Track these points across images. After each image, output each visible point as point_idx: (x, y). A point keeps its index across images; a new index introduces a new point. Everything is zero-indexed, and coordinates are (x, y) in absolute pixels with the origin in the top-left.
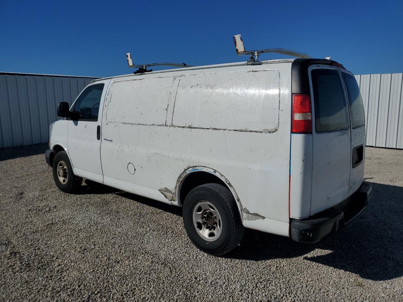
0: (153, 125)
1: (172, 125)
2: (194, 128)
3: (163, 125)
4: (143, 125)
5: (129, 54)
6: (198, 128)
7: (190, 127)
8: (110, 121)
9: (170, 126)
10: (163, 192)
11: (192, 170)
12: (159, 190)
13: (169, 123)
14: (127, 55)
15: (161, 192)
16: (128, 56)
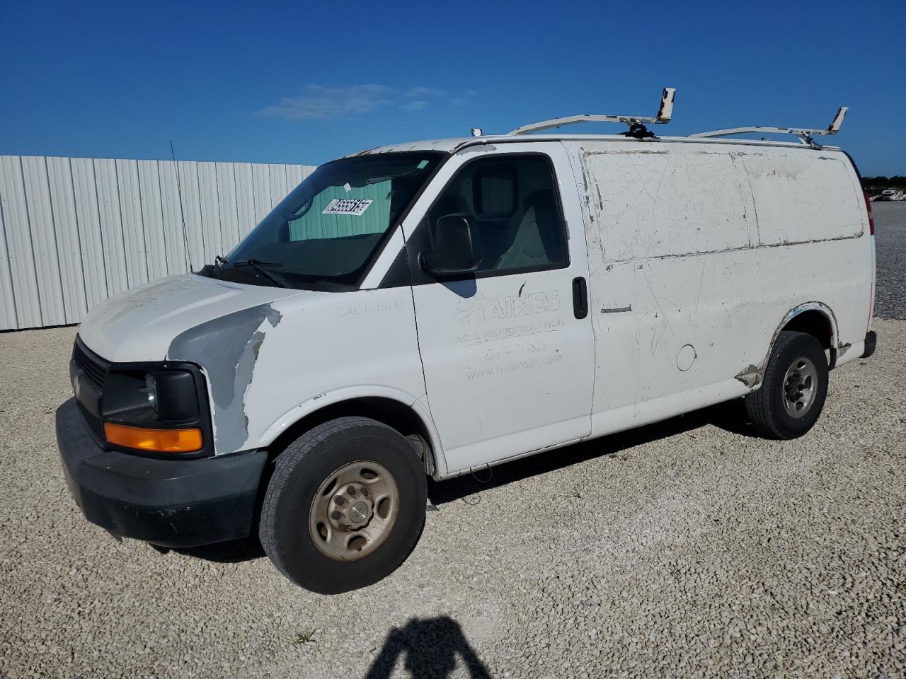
0: (728, 249)
1: (761, 245)
2: (792, 244)
3: (744, 248)
4: (707, 254)
5: (671, 91)
6: (796, 243)
7: (786, 244)
8: (617, 259)
9: (757, 247)
10: (743, 377)
11: (794, 314)
12: (736, 378)
13: (755, 243)
14: (667, 93)
15: (739, 380)
16: (668, 95)
